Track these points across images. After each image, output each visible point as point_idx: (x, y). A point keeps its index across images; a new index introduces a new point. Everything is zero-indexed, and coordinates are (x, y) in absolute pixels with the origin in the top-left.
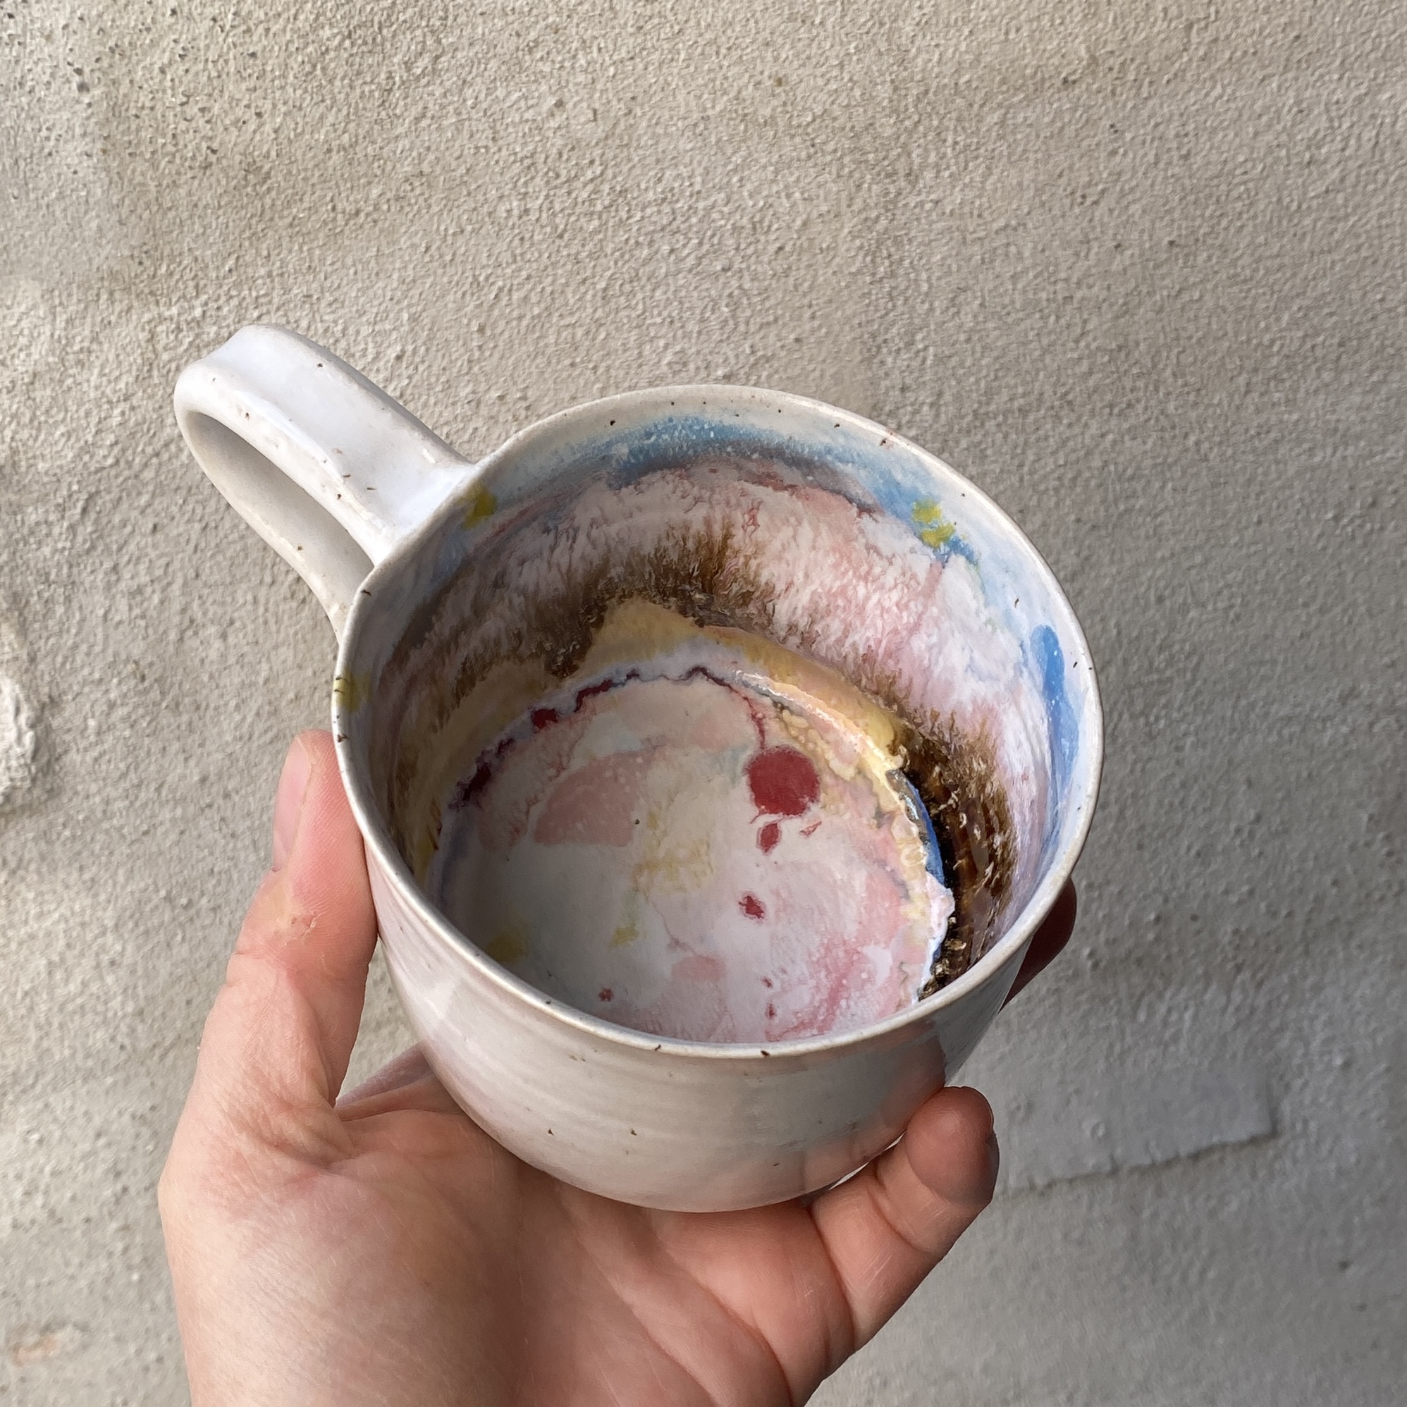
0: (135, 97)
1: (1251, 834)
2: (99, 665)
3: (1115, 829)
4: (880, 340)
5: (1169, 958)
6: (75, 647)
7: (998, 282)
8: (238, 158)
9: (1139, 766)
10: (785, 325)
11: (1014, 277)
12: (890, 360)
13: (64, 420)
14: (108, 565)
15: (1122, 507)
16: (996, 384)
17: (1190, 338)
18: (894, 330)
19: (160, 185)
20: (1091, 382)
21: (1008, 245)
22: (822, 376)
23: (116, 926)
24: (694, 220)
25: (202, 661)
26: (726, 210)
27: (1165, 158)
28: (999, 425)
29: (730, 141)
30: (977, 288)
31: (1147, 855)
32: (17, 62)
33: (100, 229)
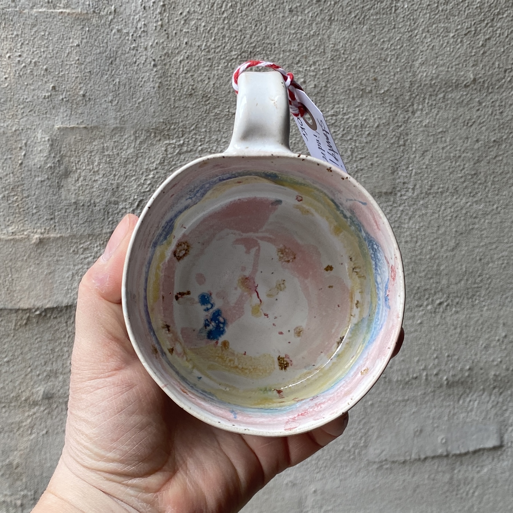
0: (170, 70)
1: (503, 342)
3: (458, 337)
4: (398, 166)
5: (472, 383)
7: (438, 149)
8: (201, 92)
9: (468, 316)
10: (368, 159)
11: (443, 148)
12: (400, 173)
13: (135, 175)
15: (471, 227)
16: (433, 183)
17: (497, 172)
18: (403, 163)
19: (174, 99)
20: (465, 185)
21: (442, 137)
22: (378, 177)
24: (342, 122)
26: (353, 119)
27: (494, 113)
28: (434, 197)
29: (356, 97)
30: (431, 150)
31: (468, 346)
32: (135, 56)
33: (154, 112)
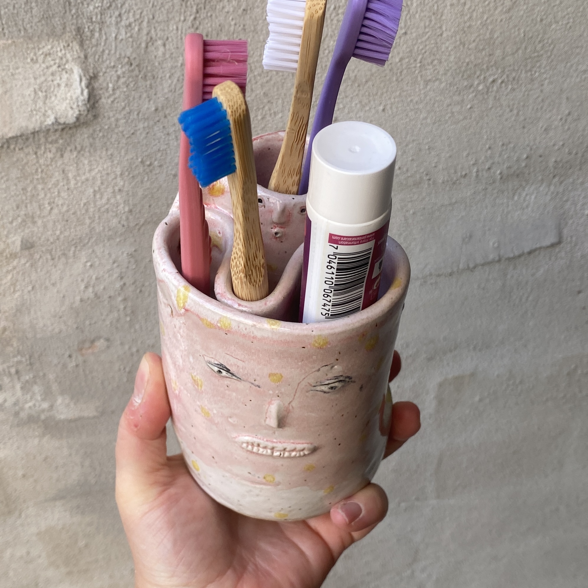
1: (566, 120)
2: (113, 59)
3: (515, 120)
5: (529, 174)
6: (103, 51)
9: (526, 93)
14: (117, 13)
23: (121, 175)
25: (155, 57)
31: (526, 130)
